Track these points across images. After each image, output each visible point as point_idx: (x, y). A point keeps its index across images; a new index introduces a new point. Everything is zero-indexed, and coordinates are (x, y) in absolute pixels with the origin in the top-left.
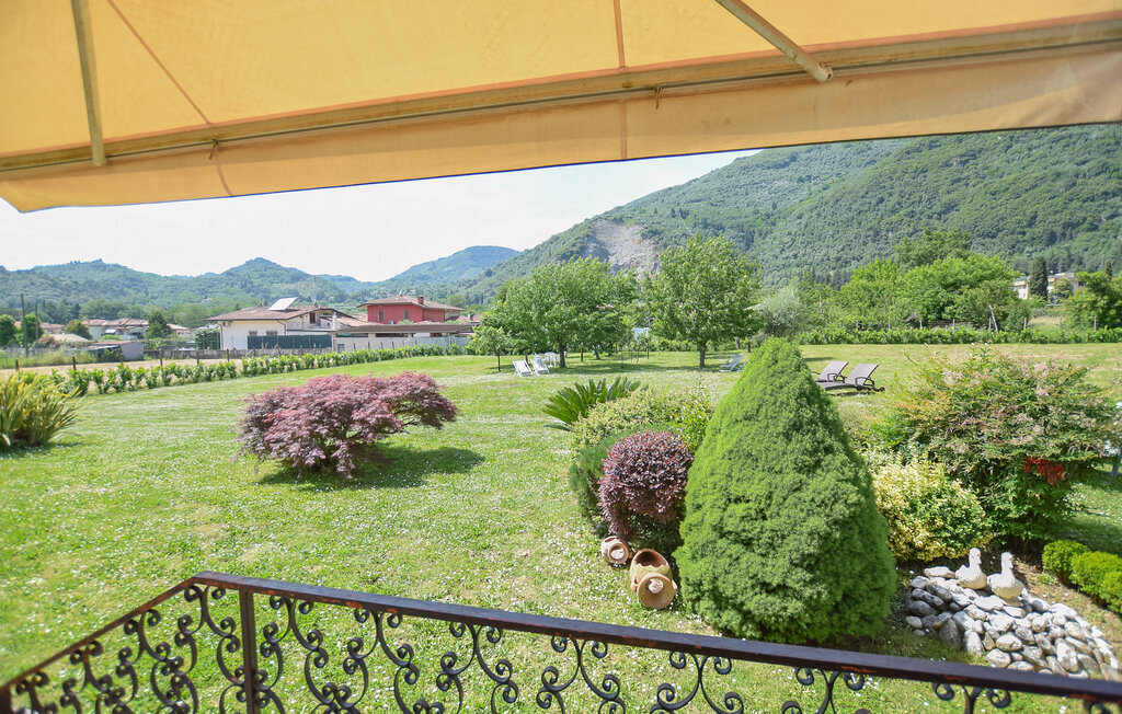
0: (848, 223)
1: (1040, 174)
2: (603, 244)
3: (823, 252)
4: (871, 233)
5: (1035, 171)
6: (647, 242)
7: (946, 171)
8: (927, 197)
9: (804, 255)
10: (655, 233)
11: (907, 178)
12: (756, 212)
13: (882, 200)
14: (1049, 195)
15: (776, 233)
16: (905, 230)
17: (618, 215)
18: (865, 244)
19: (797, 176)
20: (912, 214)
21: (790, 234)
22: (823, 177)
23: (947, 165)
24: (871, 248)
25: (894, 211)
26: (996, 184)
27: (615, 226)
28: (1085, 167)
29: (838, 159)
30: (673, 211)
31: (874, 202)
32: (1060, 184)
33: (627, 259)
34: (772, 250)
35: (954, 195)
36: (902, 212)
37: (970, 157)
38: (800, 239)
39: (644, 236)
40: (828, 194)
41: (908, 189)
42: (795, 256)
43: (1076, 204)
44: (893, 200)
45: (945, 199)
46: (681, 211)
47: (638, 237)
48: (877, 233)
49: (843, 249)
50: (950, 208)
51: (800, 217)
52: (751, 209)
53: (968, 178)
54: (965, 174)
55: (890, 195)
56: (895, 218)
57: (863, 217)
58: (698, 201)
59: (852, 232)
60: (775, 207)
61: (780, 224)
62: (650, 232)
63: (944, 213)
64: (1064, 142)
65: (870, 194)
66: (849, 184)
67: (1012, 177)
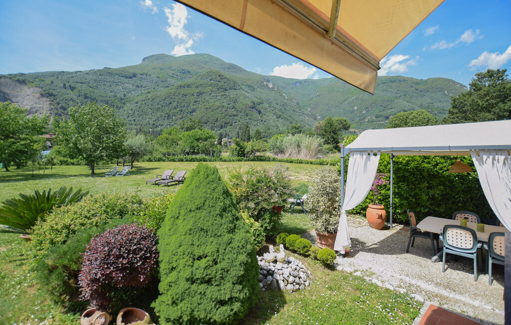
0: (158, 109)
1: (219, 105)
2: (7, 94)
3: (147, 120)
4: (167, 115)
5: (218, 104)
6: (45, 99)
7: (193, 97)
8: (186, 105)
9: (138, 120)
10: (51, 95)
11: (180, 97)
12: (116, 96)
13: (171, 103)
14: (221, 112)
15: (125, 108)
16: (179, 116)
17: (21, 78)
18: (164, 119)
19: (136, 84)
20: (181, 111)
21: (132, 110)
22: (148, 88)
23: (193, 95)
24: (166, 122)
25: (175, 108)
26: (208, 105)
27: (18, 84)
28: (229, 106)
29: (154, 81)
30: (65, 85)
31: (168, 103)
32: (224, 109)
33: (28, 107)
34: (123, 116)
35: (195, 106)
36: (178, 109)
37: (200, 94)
38: (137, 113)
39: (42, 95)
40: (150, 95)
41: (180, 101)
42: (134, 120)
43: (227, 117)
44: (175, 104)
45: (192, 107)
46: (70, 86)
47: (38, 95)
48: (169, 116)
49: (155, 120)
50: (194, 111)
51: (137, 103)
52: (112, 94)
53: (199, 101)
54: (199, 100)
55: (174, 101)
56: (175, 111)
57: (163, 108)
58: (81, 83)
59: (159, 114)
60: (125, 96)
61: (128, 104)
62: (47, 93)
63: (192, 112)
64: (225, 96)
65: (167, 99)
66: (159, 93)
67: (212, 104)
